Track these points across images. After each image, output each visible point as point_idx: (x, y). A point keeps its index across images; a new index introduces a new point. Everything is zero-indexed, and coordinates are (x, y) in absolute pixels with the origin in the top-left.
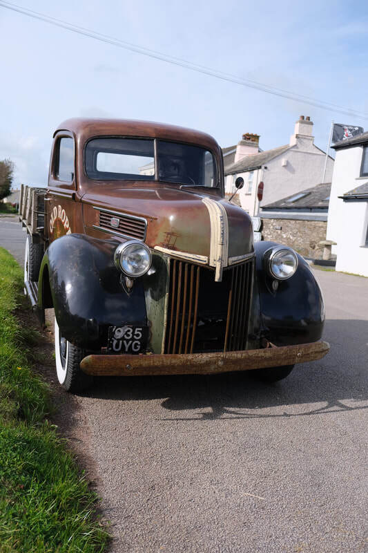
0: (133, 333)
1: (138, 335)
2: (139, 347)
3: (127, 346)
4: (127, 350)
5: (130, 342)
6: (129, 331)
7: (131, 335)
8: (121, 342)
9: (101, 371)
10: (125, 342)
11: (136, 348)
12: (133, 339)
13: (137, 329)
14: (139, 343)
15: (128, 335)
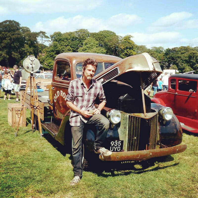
0: (118, 143)
1: (119, 144)
2: (120, 149)
3: (115, 149)
4: (115, 151)
5: (117, 147)
6: (116, 143)
7: (117, 144)
8: (113, 147)
9: (107, 159)
10: (115, 147)
11: (119, 150)
12: (118, 146)
13: (119, 142)
14: (120, 148)
15: (116, 144)
